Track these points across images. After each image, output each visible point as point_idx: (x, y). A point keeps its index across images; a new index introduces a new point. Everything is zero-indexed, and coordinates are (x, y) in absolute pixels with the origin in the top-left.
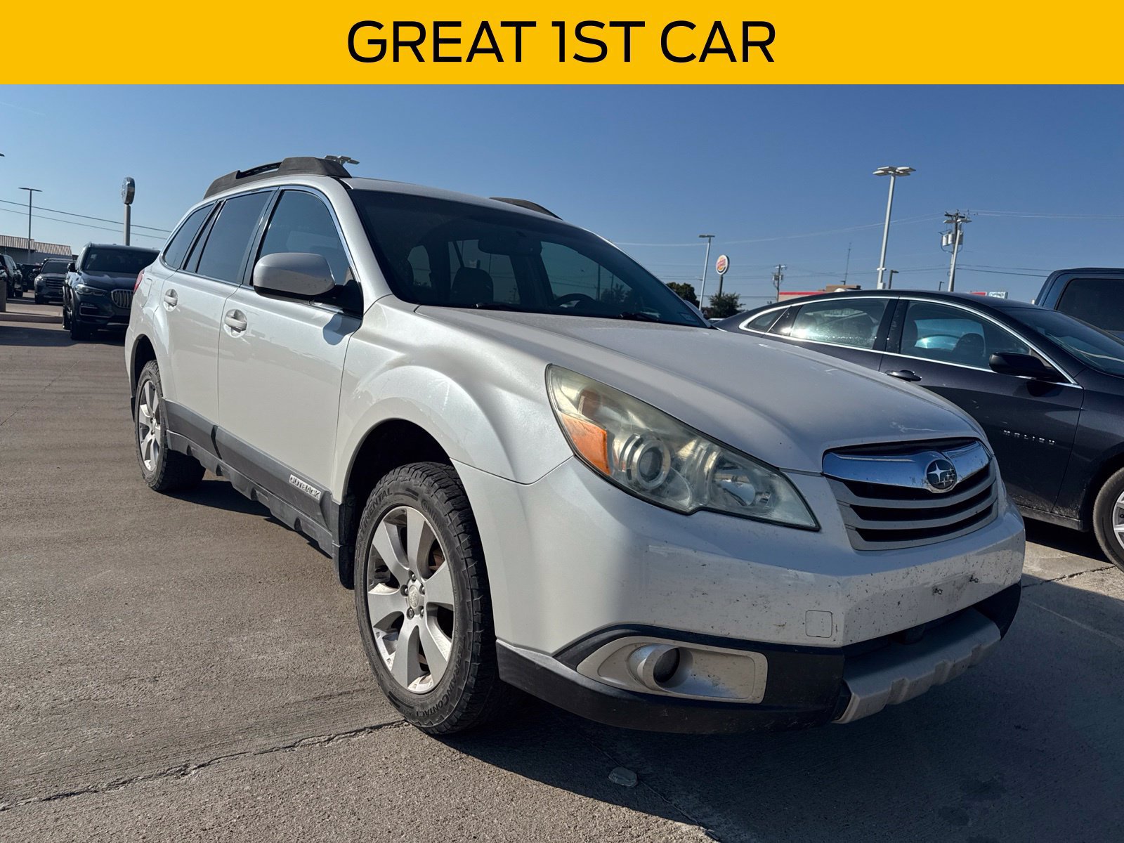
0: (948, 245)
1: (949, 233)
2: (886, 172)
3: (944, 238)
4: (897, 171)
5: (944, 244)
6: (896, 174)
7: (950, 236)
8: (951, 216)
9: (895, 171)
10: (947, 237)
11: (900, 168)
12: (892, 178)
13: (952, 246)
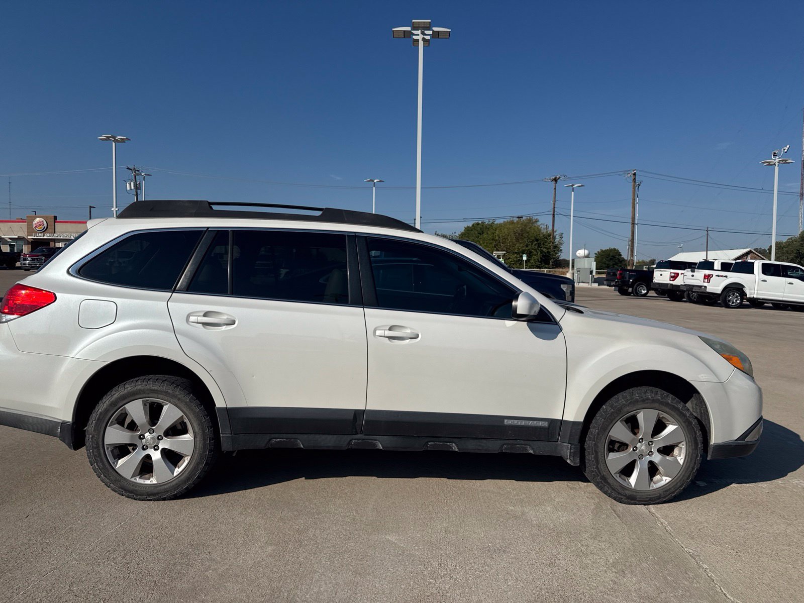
0: (131, 189)
1: (131, 181)
2: (108, 138)
3: (128, 185)
4: (117, 139)
5: (128, 189)
6: (116, 141)
7: (132, 184)
8: (131, 169)
9: (115, 139)
10: (130, 184)
11: (119, 137)
12: (114, 144)
13: (135, 190)
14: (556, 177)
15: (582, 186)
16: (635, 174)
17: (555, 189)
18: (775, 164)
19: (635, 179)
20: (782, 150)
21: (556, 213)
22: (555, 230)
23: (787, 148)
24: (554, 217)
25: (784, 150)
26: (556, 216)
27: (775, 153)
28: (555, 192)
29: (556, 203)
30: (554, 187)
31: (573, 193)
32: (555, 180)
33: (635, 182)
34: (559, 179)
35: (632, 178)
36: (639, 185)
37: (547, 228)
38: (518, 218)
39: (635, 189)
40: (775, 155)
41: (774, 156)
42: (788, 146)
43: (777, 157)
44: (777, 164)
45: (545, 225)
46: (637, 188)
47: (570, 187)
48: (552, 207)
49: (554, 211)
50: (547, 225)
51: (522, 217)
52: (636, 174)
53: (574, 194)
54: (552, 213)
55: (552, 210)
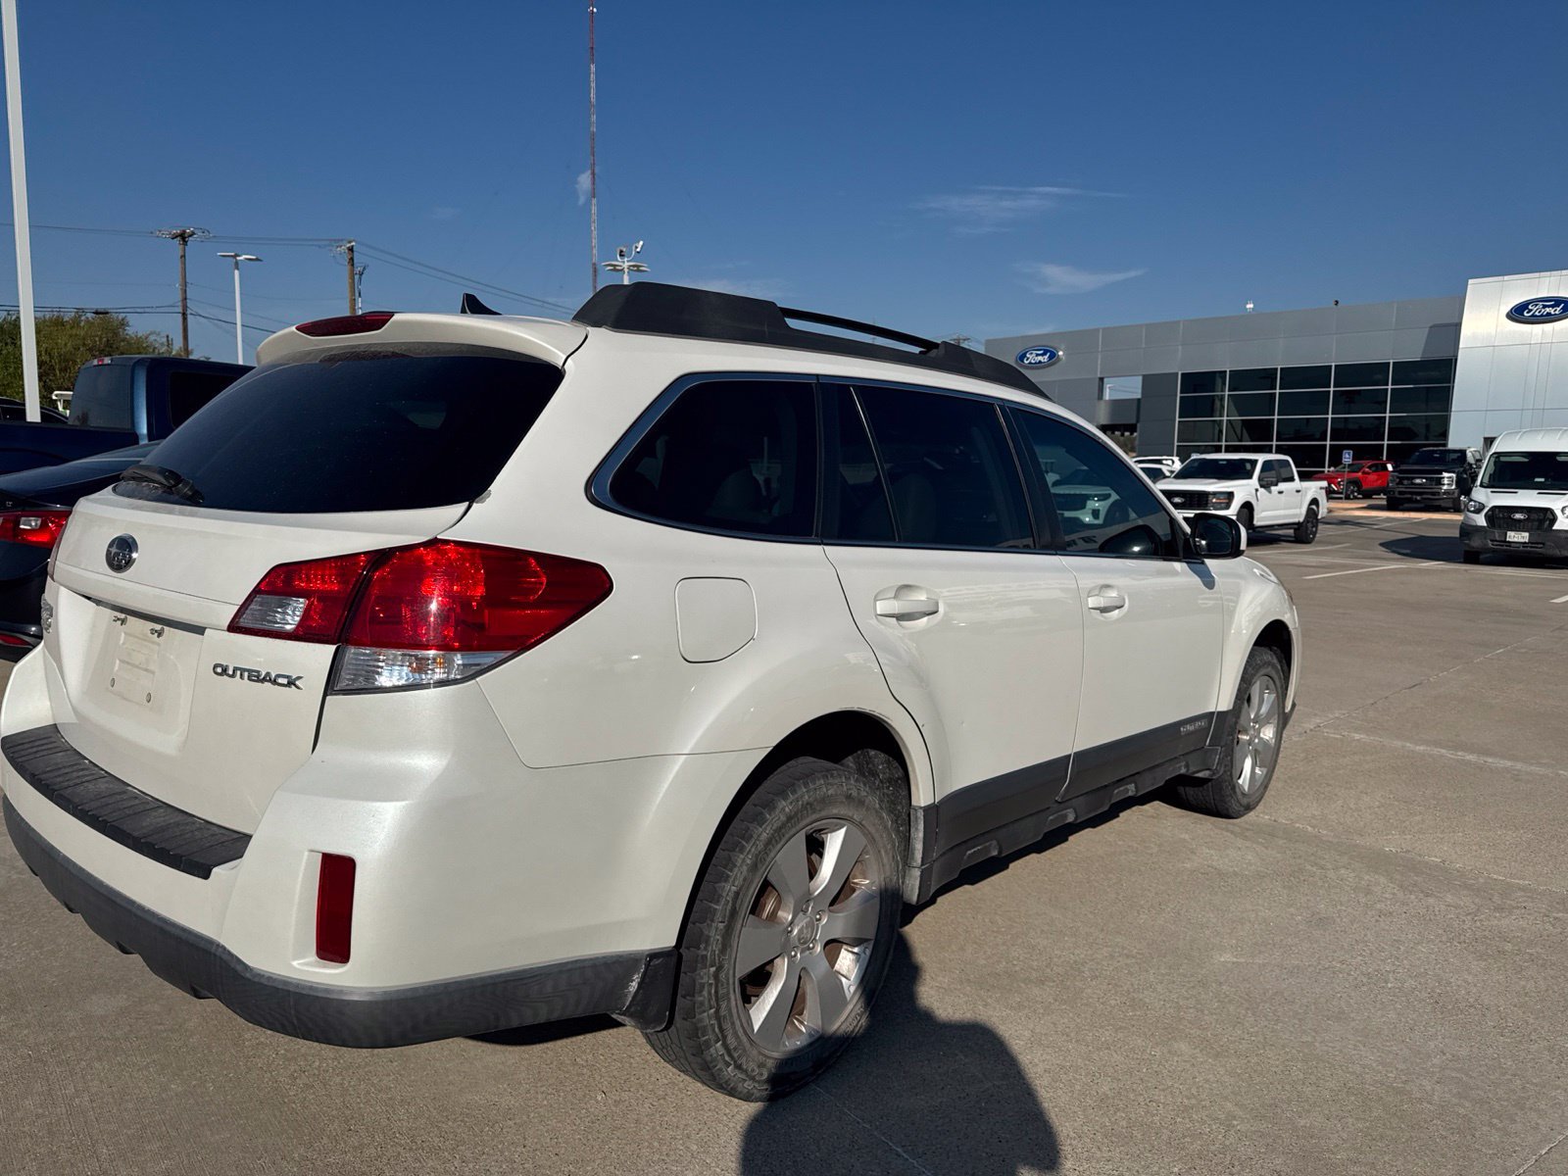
14: (184, 232)
15: (257, 259)
16: (351, 249)
17: (183, 256)
18: (622, 270)
19: (352, 259)
20: (634, 248)
21: (189, 311)
22: (190, 348)
23: (640, 247)
24: (185, 319)
25: (637, 247)
26: (190, 318)
27: (621, 251)
28: (184, 264)
29: (188, 289)
30: (180, 253)
31: (236, 272)
32: (183, 237)
33: (353, 265)
34: (191, 236)
35: (347, 257)
36: (361, 274)
37: (169, 343)
38: (96, 313)
39: (353, 279)
40: (622, 254)
41: (620, 255)
42: (641, 243)
43: (626, 259)
44: (626, 270)
45: (164, 334)
46: (357, 277)
47: (231, 259)
48: (179, 297)
49: (185, 307)
50: (168, 337)
51: (107, 313)
52: (355, 249)
53: (240, 275)
54: (180, 310)
55: (180, 304)
